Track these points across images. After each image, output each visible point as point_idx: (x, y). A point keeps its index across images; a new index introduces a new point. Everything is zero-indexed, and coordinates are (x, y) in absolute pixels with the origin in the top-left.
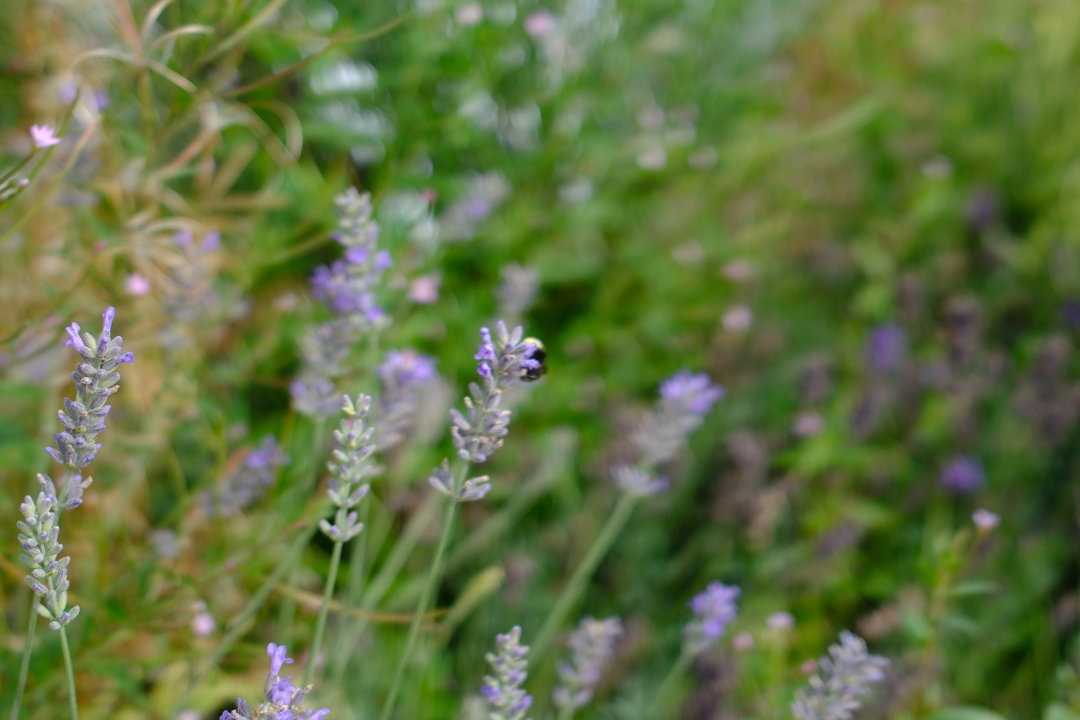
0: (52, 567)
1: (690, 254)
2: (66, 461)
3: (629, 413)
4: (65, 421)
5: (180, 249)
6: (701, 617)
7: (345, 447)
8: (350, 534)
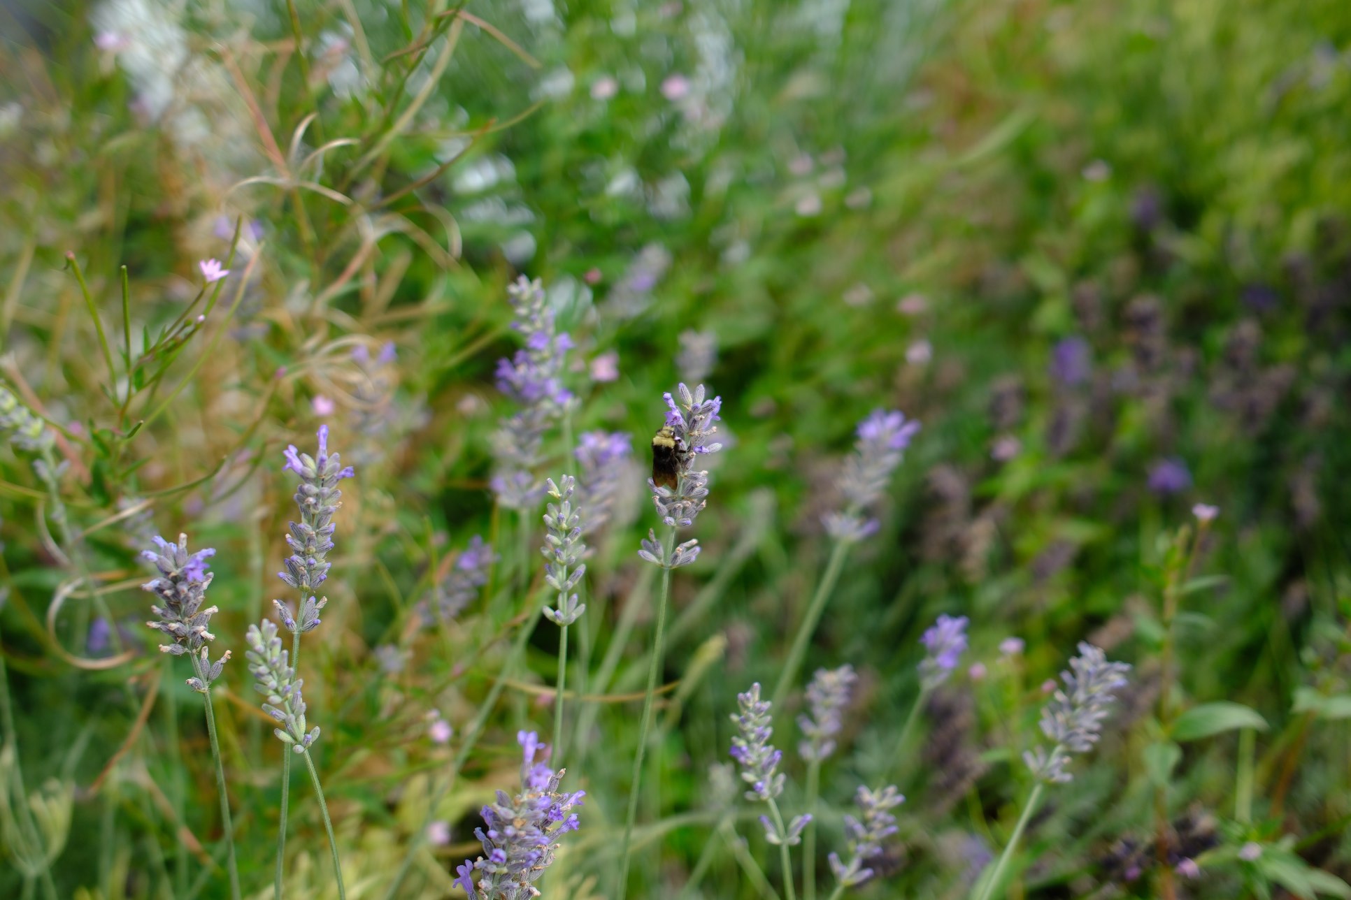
0: (287, 692)
1: (860, 296)
2: (299, 583)
3: (823, 467)
4: (294, 544)
5: (357, 365)
6: (934, 652)
7: (555, 530)
8: (574, 616)
